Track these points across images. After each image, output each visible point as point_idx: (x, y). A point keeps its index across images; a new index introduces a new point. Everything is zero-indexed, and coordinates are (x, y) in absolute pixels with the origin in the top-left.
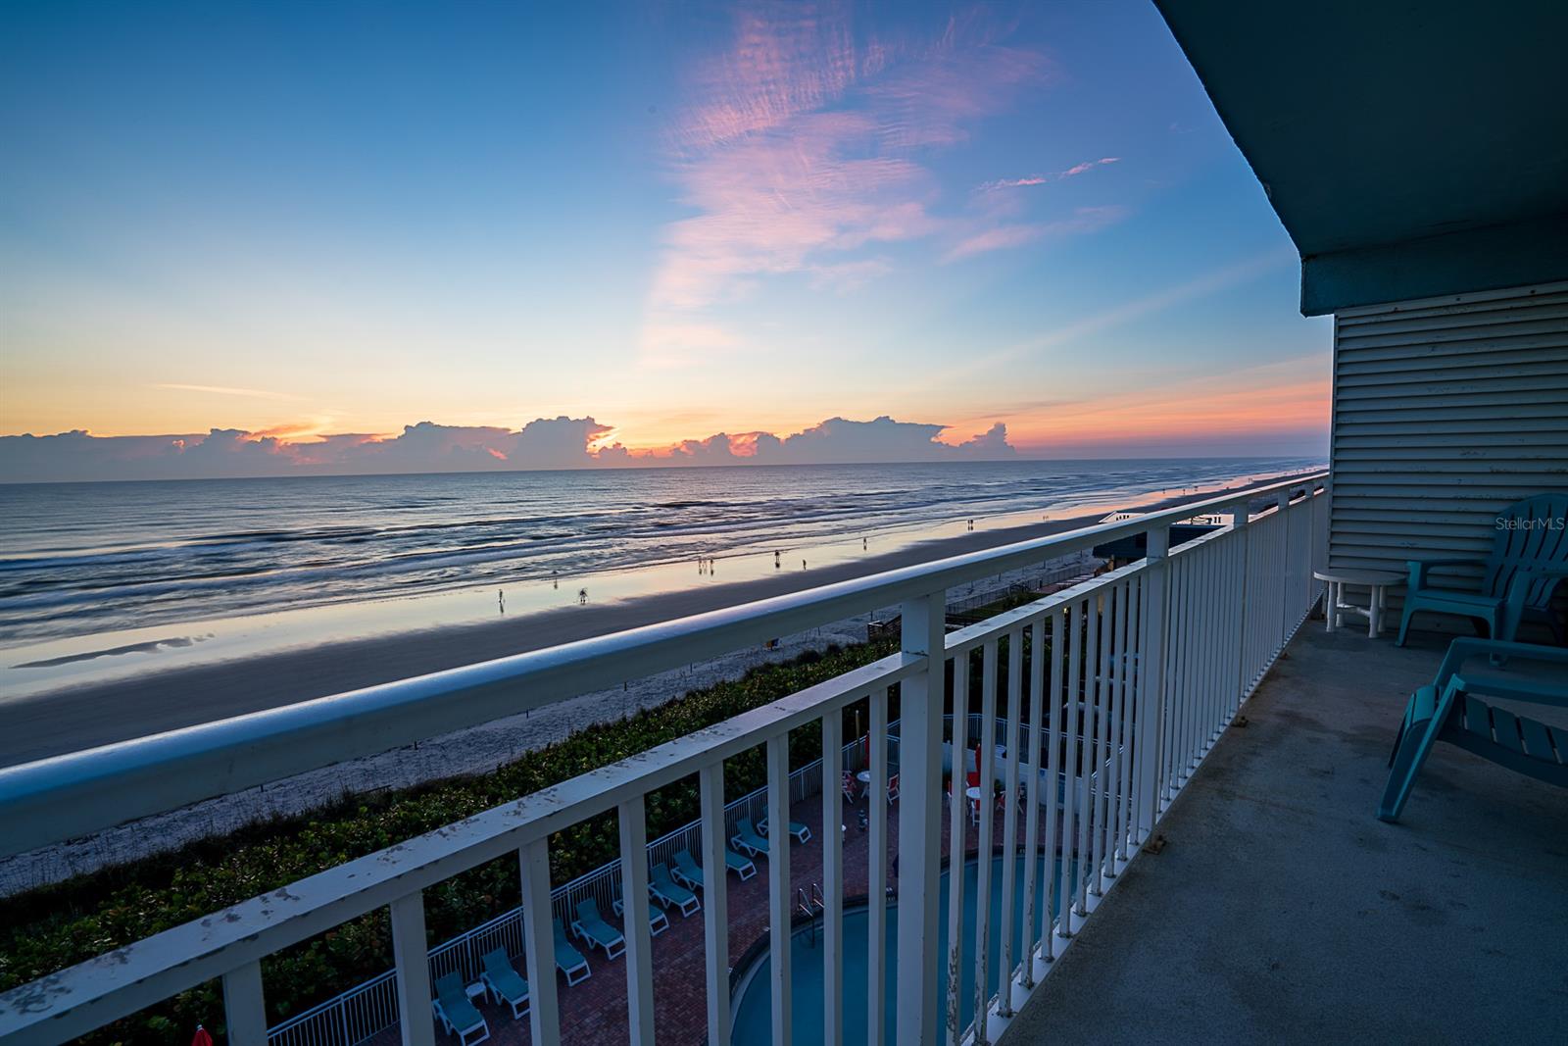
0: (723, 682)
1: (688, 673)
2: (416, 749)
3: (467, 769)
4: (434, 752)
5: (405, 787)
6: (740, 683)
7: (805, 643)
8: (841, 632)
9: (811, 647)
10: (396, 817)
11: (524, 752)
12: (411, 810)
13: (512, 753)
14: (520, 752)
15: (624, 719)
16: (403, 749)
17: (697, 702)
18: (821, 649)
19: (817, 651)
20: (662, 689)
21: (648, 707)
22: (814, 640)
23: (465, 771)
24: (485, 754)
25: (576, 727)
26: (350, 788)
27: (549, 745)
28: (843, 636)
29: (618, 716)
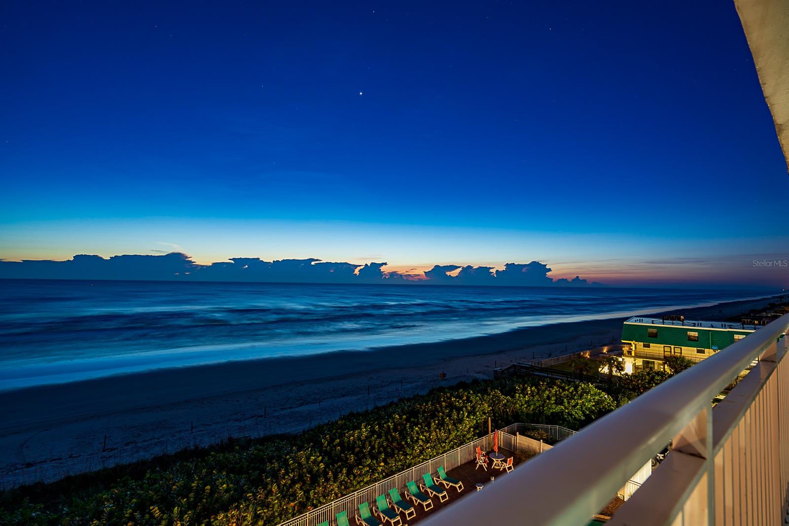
0: (418, 395)
1: (400, 389)
2: (265, 417)
3: (288, 431)
4: (273, 420)
5: (257, 437)
6: (427, 396)
7: (460, 377)
8: (480, 372)
9: (464, 380)
10: (253, 454)
11: (317, 424)
12: (259, 450)
13: (311, 424)
14: (315, 423)
15: (367, 411)
16: (259, 417)
17: (405, 405)
18: (469, 381)
19: (467, 381)
20: (387, 396)
21: (380, 404)
22: (465, 376)
23: (287, 432)
24: (298, 423)
25: (343, 413)
26: (232, 435)
27: (329, 421)
28: (481, 375)
29: (364, 409)
